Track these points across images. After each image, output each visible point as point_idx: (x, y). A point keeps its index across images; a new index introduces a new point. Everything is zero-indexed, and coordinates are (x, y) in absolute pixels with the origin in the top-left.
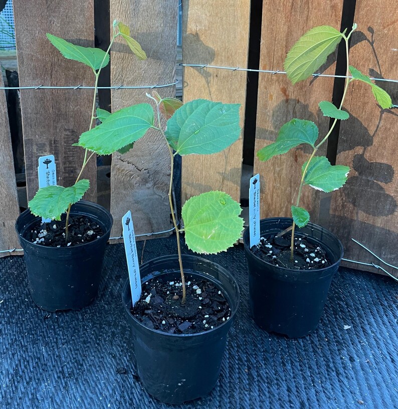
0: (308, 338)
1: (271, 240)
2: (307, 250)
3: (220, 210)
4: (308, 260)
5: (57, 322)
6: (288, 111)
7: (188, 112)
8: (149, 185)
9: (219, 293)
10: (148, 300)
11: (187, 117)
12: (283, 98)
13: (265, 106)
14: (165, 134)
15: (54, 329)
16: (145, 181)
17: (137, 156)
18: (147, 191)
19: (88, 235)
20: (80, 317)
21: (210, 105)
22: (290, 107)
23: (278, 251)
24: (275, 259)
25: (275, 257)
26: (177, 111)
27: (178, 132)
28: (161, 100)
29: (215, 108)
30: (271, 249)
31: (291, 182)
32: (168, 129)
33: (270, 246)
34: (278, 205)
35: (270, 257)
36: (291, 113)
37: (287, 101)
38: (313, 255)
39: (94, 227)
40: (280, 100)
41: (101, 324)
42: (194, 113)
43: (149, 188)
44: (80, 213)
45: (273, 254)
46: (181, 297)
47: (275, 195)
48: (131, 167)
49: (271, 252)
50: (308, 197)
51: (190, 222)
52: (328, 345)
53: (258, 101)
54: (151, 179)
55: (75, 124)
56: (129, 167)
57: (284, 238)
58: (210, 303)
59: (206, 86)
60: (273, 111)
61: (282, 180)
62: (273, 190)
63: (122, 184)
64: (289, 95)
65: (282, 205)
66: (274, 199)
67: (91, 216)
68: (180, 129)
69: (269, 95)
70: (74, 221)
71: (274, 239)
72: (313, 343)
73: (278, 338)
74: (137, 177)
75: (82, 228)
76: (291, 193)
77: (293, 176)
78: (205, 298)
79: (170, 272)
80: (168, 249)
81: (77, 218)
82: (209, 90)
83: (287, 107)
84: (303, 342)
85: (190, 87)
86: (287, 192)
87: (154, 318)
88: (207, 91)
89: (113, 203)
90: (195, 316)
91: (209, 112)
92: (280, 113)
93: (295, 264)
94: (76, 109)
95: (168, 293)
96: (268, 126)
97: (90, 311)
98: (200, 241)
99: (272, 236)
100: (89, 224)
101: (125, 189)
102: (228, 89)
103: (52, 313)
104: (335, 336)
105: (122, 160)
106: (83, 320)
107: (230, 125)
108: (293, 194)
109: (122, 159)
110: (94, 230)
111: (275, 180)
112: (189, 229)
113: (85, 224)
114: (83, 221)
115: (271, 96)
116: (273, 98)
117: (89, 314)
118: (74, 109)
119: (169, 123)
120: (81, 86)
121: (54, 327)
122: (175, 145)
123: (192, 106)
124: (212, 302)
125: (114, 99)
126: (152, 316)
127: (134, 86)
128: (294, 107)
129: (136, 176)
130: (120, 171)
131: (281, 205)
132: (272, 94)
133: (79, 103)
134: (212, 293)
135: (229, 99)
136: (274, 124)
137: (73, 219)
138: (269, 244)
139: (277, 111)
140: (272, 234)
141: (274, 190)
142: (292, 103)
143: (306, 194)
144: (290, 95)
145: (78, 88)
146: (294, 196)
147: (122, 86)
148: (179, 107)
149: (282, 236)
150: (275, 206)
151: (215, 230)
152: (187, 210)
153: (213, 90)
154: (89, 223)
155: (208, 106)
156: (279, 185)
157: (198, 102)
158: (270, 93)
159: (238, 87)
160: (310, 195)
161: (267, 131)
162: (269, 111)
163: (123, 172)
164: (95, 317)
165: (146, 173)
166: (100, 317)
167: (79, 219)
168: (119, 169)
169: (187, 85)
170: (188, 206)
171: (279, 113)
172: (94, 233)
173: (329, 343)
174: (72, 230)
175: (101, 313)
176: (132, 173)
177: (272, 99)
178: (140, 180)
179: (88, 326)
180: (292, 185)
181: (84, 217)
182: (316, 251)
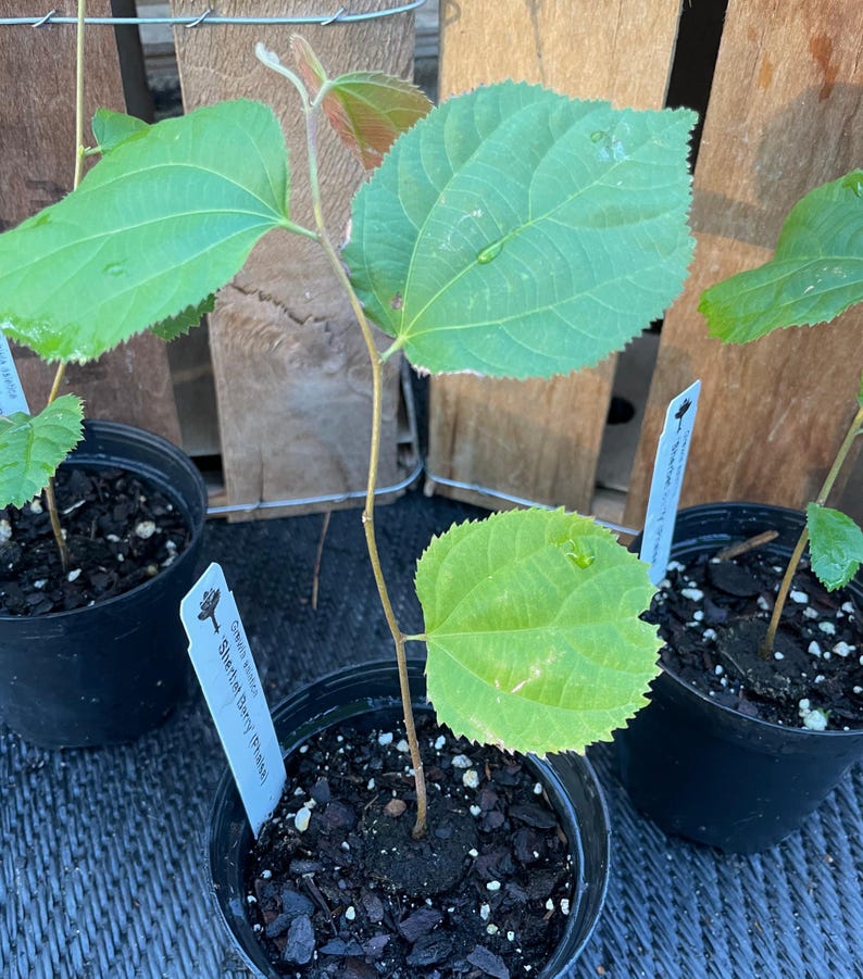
0: (776, 851)
1: (700, 572)
2: (811, 613)
3: (568, 590)
4: (814, 648)
5: (64, 784)
6: (821, 134)
7: (451, 149)
8: (333, 365)
9: (538, 789)
10: (302, 819)
11: (446, 176)
12: (810, 80)
13: (739, 108)
14: (345, 255)
15: (53, 809)
16: (318, 354)
17: (289, 276)
18: (325, 386)
19: (137, 538)
20: (131, 768)
21: (555, 115)
22: (834, 118)
23: (720, 614)
24: (712, 644)
25: (710, 633)
26: (402, 143)
27: (403, 248)
28: (327, 83)
29: (580, 128)
30: (701, 605)
31: (779, 379)
32: (358, 232)
33: (696, 595)
34: (722, 444)
35: (697, 633)
36: (832, 143)
37: (826, 92)
38: (828, 628)
39: (159, 511)
40: (800, 89)
41: (186, 794)
42: (477, 154)
43: (331, 375)
44: (116, 462)
45: (704, 625)
46: (411, 805)
47: (718, 414)
48: (273, 312)
49: (699, 616)
50: (826, 427)
51: (445, 615)
52: (834, 877)
53: (715, 88)
54: (336, 350)
55: (59, 164)
56: (264, 310)
57: (739, 564)
58: (507, 826)
59: (526, 20)
60: (765, 129)
61: (750, 372)
62: (714, 400)
63: (248, 362)
64: (837, 70)
65: (737, 444)
66: (714, 427)
67: (148, 472)
68: (413, 237)
69: (760, 63)
70: (95, 491)
71: (707, 567)
72: (793, 869)
73: (692, 852)
74: (292, 344)
75: (119, 512)
76: (771, 412)
77: (790, 364)
78: (488, 811)
79: (380, 707)
80: (391, 542)
81: (106, 481)
82: (537, 38)
83: (822, 116)
84: (763, 864)
85: (467, 22)
86: (760, 408)
87: (316, 893)
88: (528, 41)
89: (226, 418)
90: (457, 886)
91: (551, 154)
92: (790, 141)
93: (775, 667)
94: (52, 106)
95: (371, 785)
96: (737, 186)
97: (161, 745)
98: (482, 697)
99: (702, 559)
100: (143, 499)
101: (259, 376)
102: (606, 33)
103: (51, 753)
104: (855, 847)
105: (241, 290)
106: (139, 778)
107: (645, 223)
108: (778, 418)
109: (241, 284)
110: (157, 520)
111: (728, 369)
112: (441, 641)
113: (132, 497)
114: (124, 490)
115: (768, 69)
116: (775, 79)
117: (157, 757)
118: (46, 106)
119: (362, 204)
120: (59, 13)
121: (54, 799)
122: (387, 310)
123: (470, 116)
124: (512, 824)
125: (189, 68)
126: (314, 889)
127: (258, 16)
128: (849, 120)
129: (291, 338)
130: (238, 323)
131: (731, 443)
132: (772, 59)
133: (62, 84)
134: (514, 788)
135: (606, 75)
136: (761, 178)
137: (93, 484)
138: (693, 584)
139: (782, 131)
140: (704, 551)
141: (719, 401)
142: (843, 100)
143: (822, 419)
144: (842, 68)
145: (45, 23)
146: (782, 421)
147: (213, 13)
148: (412, 122)
149: (733, 558)
150: (714, 444)
151: (542, 667)
152: (434, 575)
153: (551, 36)
154: (142, 494)
155: (544, 119)
156: (737, 386)
157: (502, 99)
158: (767, 55)
159: (645, 28)
160: (832, 422)
161: (730, 203)
162: (750, 130)
163: (248, 327)
164: (174, 770)
165: (319, 329)
166: (187, 766)
167: (111, 483)
168: (232, 318)
169: (458, 16)
170: (441, 559)
171: (785, 138)
172: (159, 531)
173: (838, 870)
174: (92, 519)
175: (192, 755)
176: (274, 329)
177: (770, 79)
178: (305, 352)
179: (149, 799)
180: (782, 388)
181: (126, 474)
182: (840, 615)
